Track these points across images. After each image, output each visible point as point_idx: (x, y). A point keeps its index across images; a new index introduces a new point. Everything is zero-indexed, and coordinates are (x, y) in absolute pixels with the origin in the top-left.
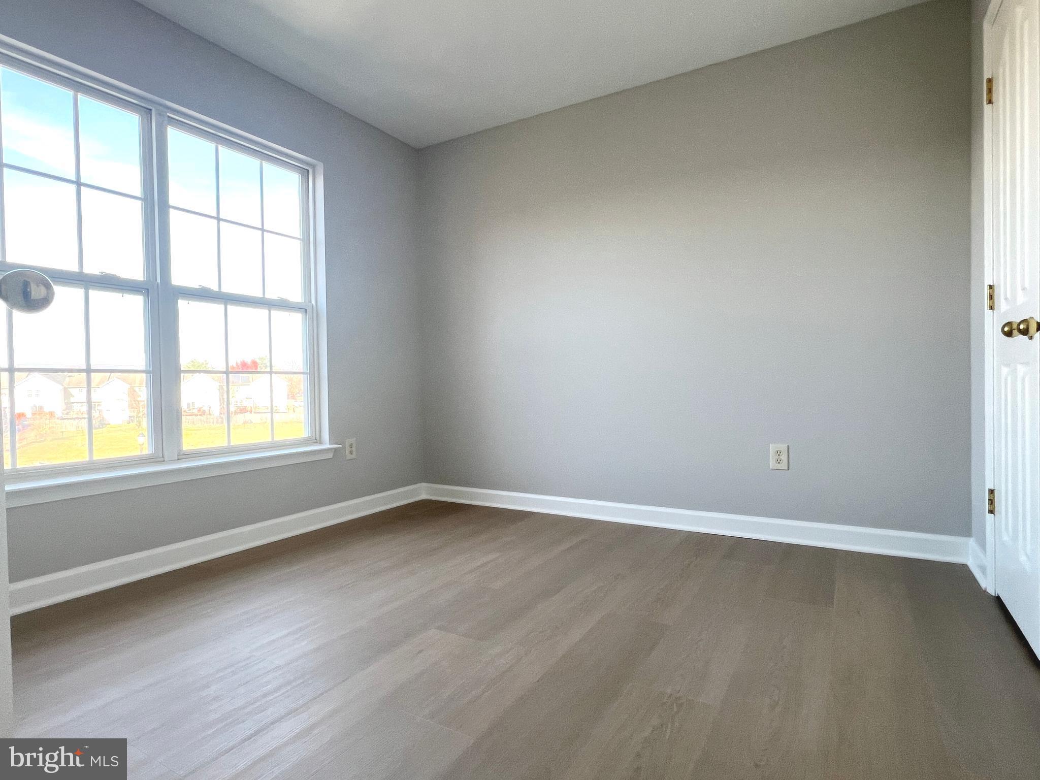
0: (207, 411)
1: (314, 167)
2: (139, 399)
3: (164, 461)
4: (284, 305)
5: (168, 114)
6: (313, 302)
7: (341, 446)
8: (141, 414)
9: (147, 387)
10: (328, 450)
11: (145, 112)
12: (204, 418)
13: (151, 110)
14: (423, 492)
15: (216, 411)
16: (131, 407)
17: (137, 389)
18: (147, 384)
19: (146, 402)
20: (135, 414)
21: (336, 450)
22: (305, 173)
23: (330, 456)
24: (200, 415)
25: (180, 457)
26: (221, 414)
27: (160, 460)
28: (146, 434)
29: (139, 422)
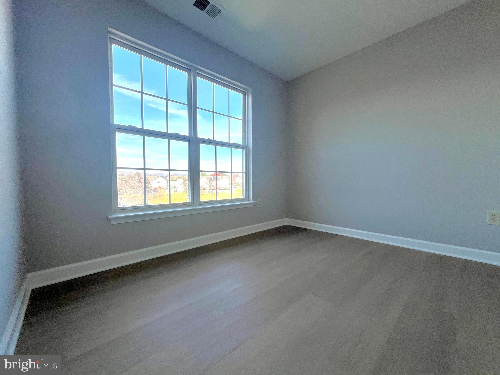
0: (205, 188)
1: (248, 90)
2: (186, 184)
3: (194, 205)
4: (236, 146)
5: (197, 71)
6: (247, 145)
7: (256, 202)
8: (187, 189)
9: (189, 181)
10: (252, 203)
11: (189, 71)
12: (204, 190)
13: (191, 70)
14: (286, 222)
15: (208, 188)
16: (184, 187)
17: (186, 181)
18: (189, 180)
19: (188, 185)
20: (185, 189)
21: (254, 204)
22: (244, 94)
23: (252, 205)
24: (203, 190)
25: (200, 204)
26: (209, 189)
27: (192, 204)
28: (188, 195)
29: (186, 191)
